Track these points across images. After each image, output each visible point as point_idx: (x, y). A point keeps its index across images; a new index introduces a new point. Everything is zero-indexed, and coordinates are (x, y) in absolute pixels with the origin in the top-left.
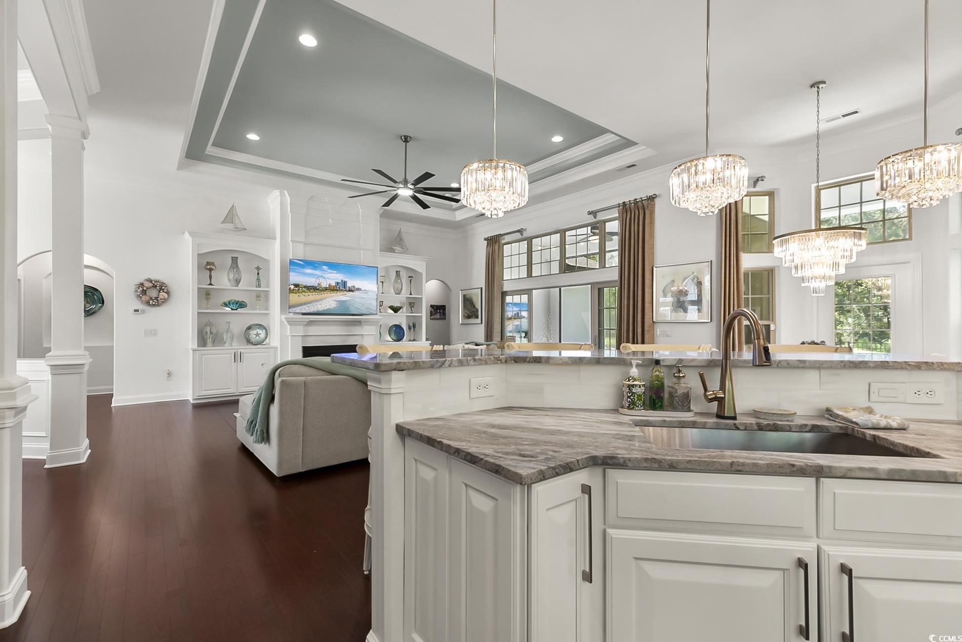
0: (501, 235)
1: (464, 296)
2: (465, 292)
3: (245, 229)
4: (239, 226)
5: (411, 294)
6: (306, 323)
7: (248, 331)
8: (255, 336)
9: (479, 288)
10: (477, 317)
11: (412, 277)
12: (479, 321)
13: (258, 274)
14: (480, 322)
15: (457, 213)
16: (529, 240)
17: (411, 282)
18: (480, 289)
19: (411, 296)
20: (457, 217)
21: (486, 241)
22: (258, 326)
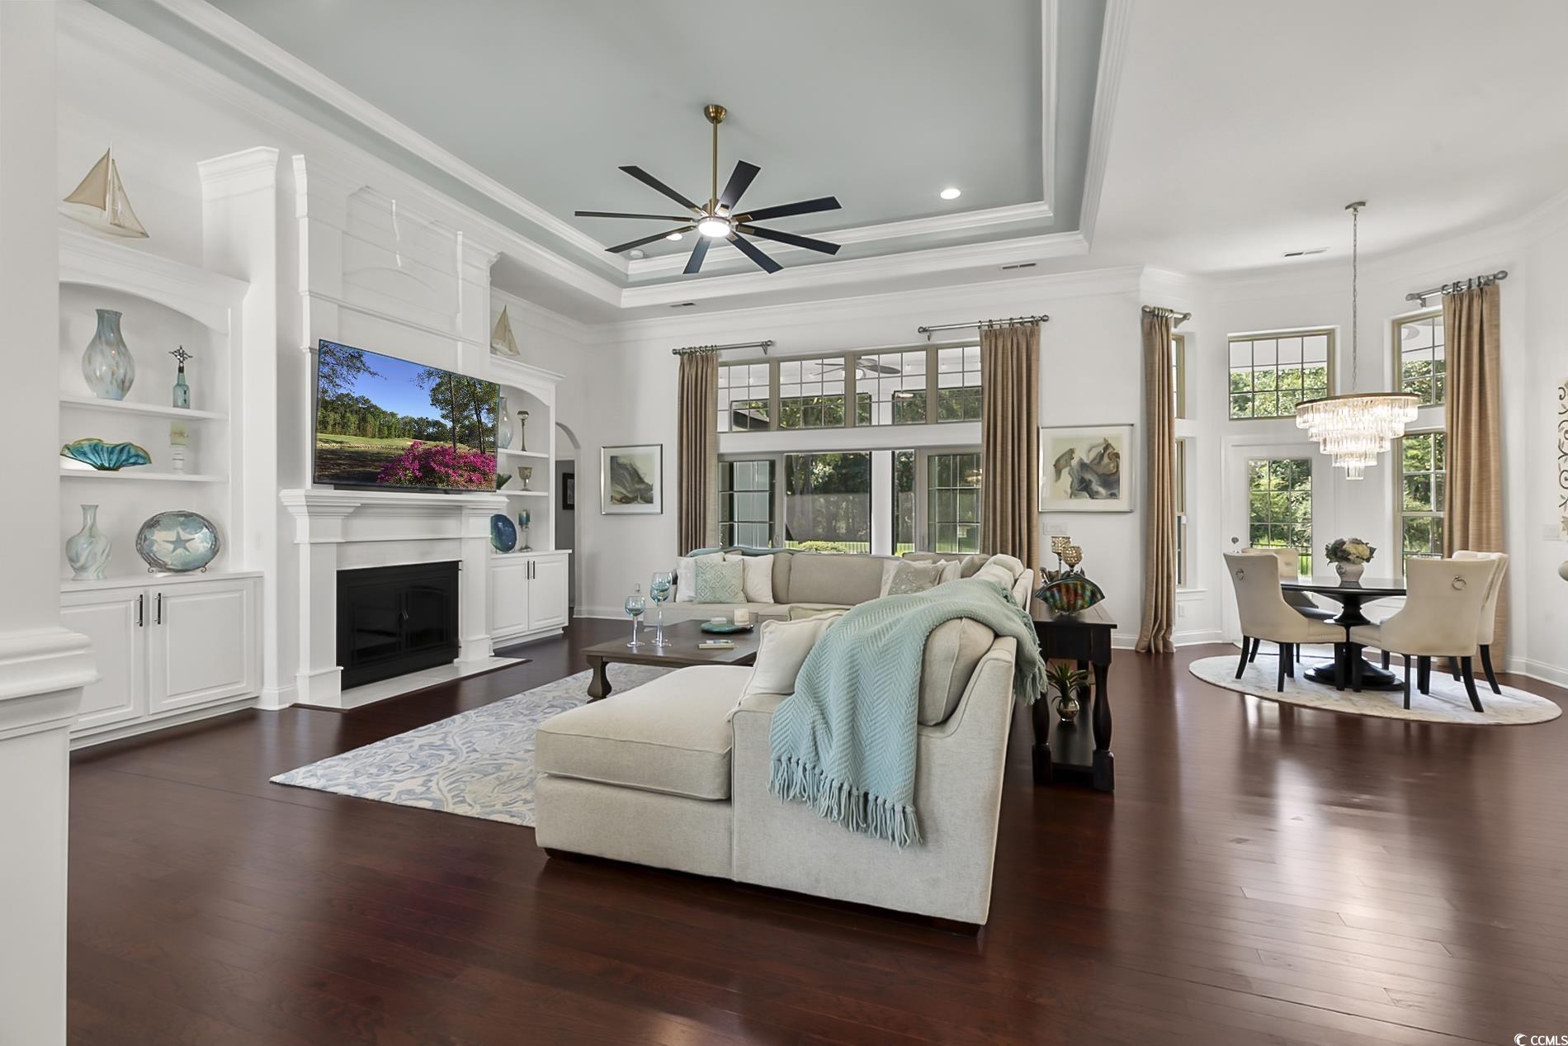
0: (714, 349)
1: (613, 459)
2: (615, 452)
3: (144, 235)
4: (128, 222)
5: (524, 449)
6: (351, 510)
7: (147, 532)
8: (171, 547)
9: (658, 445)
10: (650, 501)
11: (526, 413)
12: (655, 507)
13: (181, 370)
14: (660, 511)
15: (626, 292)
16: (775, 364)
17: (523, 425)
18: (660, 447)
19: (524, 453)
20: (622, 300)
21: (678, 356)
22: (182, 519)
